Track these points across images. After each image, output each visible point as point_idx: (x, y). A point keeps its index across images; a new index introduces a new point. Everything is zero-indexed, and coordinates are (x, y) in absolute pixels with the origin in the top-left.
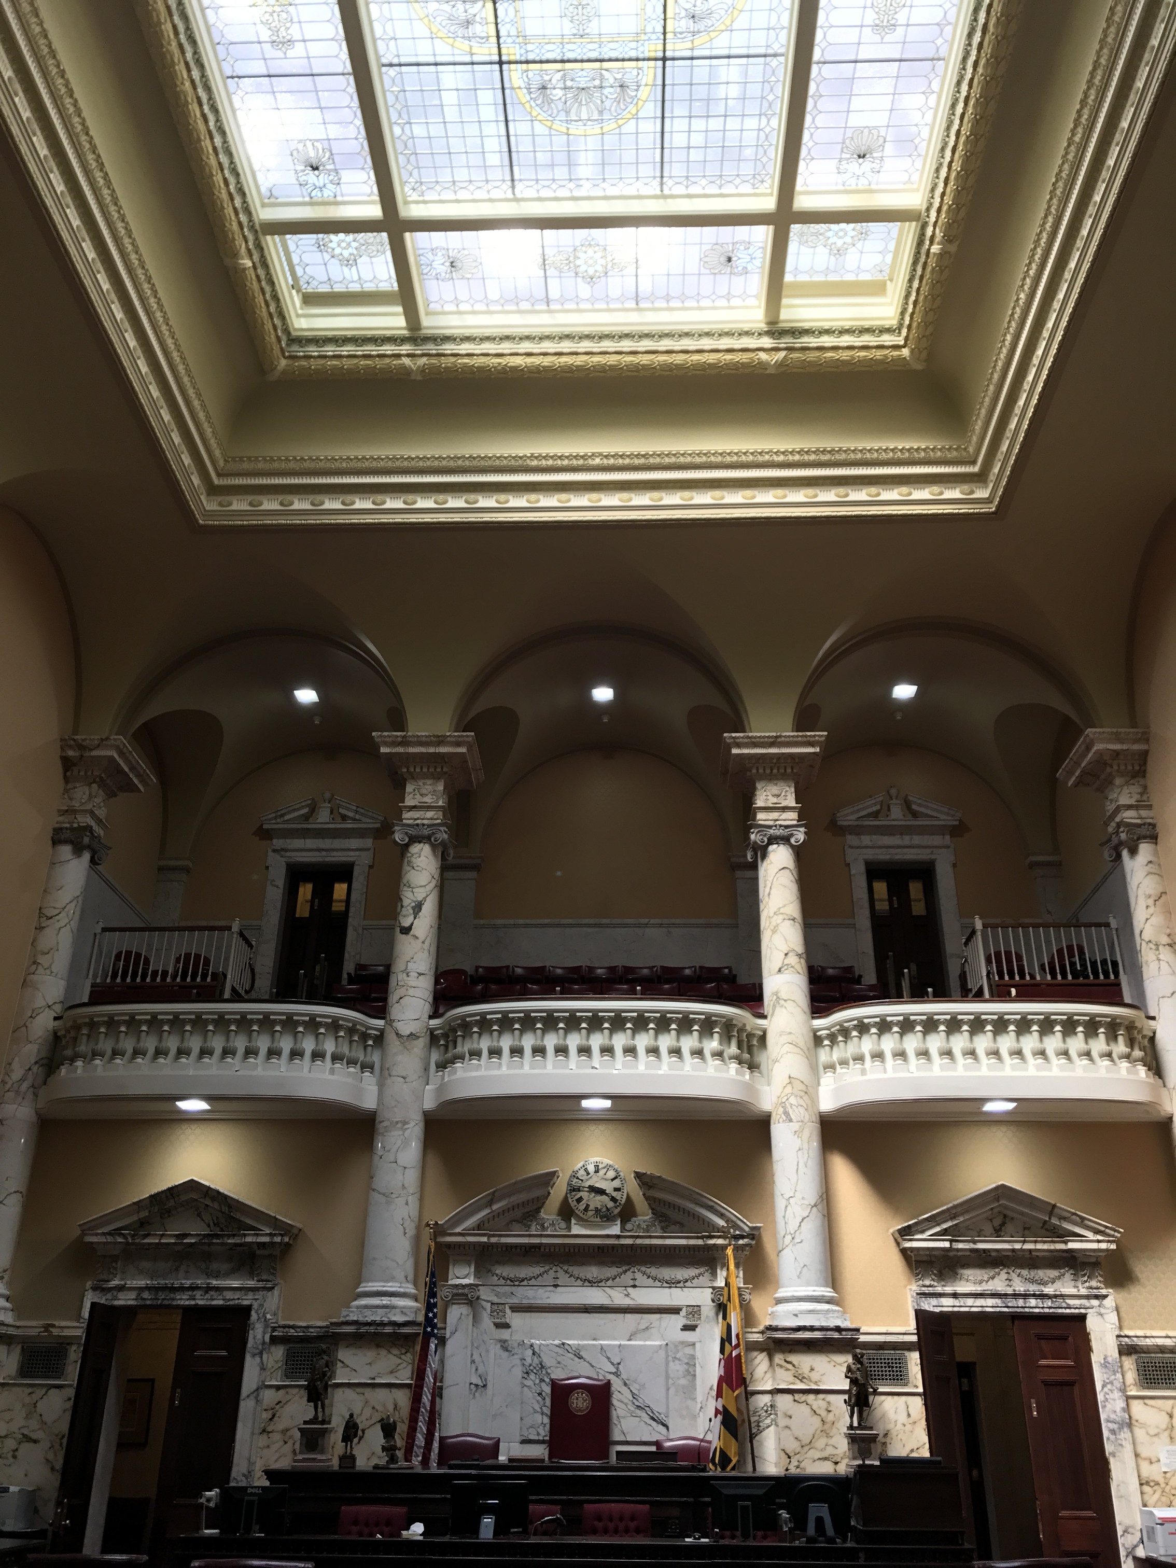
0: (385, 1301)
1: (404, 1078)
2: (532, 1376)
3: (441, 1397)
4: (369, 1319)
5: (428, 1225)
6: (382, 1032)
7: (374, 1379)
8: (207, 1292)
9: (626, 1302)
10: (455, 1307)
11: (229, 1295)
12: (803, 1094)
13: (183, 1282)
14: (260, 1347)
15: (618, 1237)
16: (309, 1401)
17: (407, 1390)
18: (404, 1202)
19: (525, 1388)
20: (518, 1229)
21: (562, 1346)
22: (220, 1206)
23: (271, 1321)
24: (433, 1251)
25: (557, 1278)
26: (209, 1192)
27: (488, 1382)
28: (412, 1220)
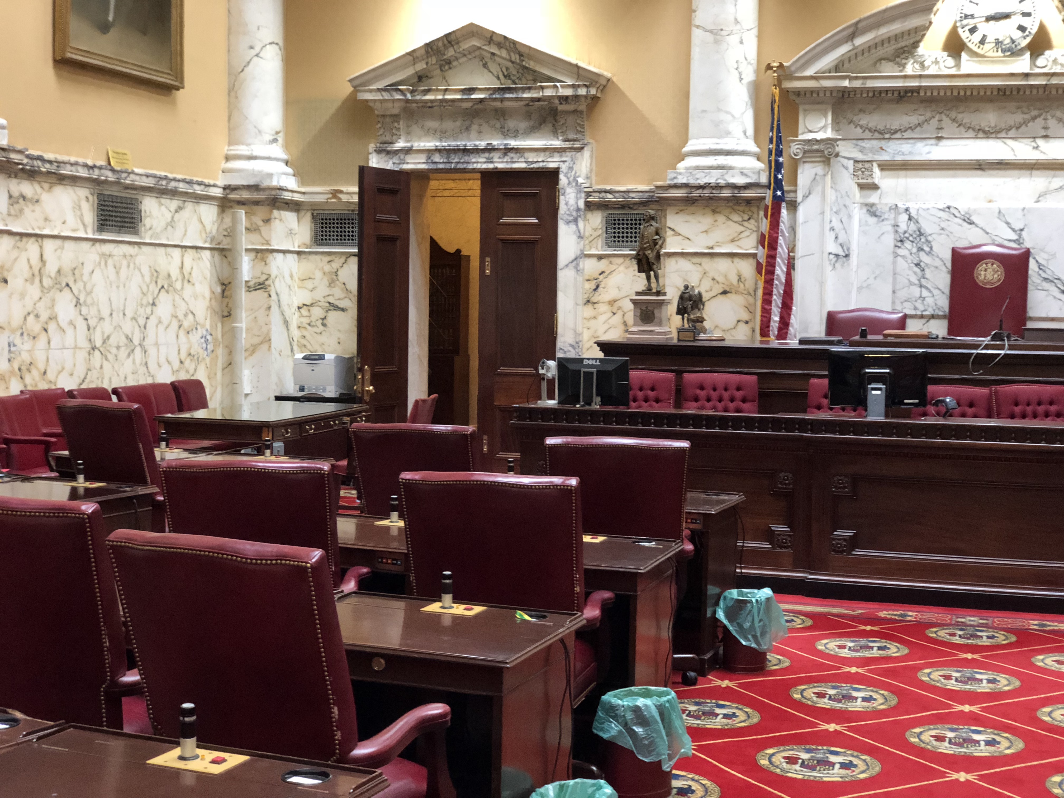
0: (721, 160)
2: (908, 244)
3: (794, 269)
4: (702, 182)
5: (769, 67)
7: (712, 248)
8: (505, 154)
9: (1035, 156)
10: (807, 166)
11: (532, 157)
13: (477, 143)
14: (574, 214)
15: (1026, 75)
16: (639, 271)
17: (755, 260)
18: (739, 40)
19: (899, 258)
20: (889, 69)
21: (947, 210)
22: (509, 55)
23: (584, 185)
24: (777, 99)
25: (941, 128)
26: (494, 38)
27: (851, 252)
28: (749, 63)
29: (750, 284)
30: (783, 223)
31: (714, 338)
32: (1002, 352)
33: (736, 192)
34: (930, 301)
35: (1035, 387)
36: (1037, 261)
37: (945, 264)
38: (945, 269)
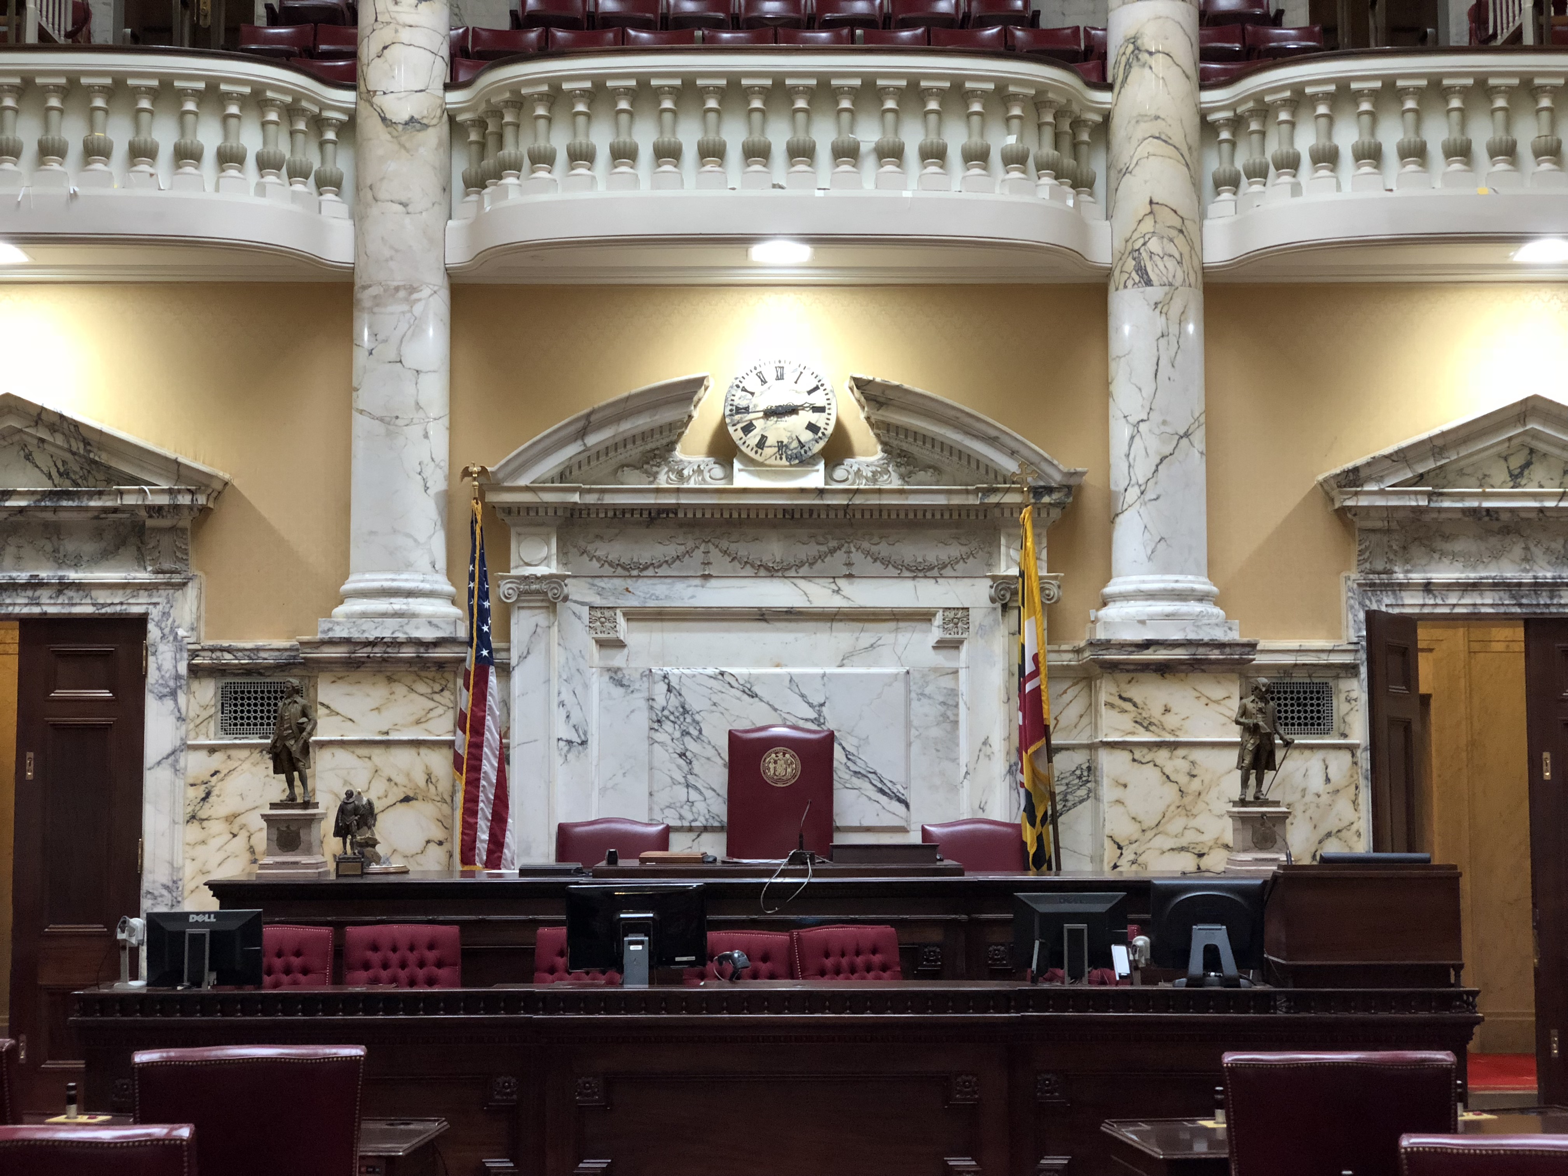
0: (398, 604)
1: (405, 205)
2: (668, 726)
3: (509, 764)
4: (371, 635)
5: (466, 473)
6: (353, 115)
7: (387, 733)
8: (60, 592)
9: (836, 602)
10: (524, 613)
11: (103, 597)
12: (1174, 233)
13: (14, 574)
14: (172, 683)
15: (820, 492)
16: (276, 771)
17: (452, 751)
18: (422, 433)
19: (656, 745)
20: (634, 480)
21: (720, 677)
22: (68, 442)
23: (186, 640)
24: (479, 518)
25: (708, 563)
26: (44, 416)
27: (589, 736)
28: (438, 466)
29: (444, 785)
30: (491, 695)
31: (392, 870)
32: (805, 880)
33: (422, 650)
34: (700, 807)
35: (851, 929)
36: (844, 748)
37: (719, 754)
38: (720, 762)
